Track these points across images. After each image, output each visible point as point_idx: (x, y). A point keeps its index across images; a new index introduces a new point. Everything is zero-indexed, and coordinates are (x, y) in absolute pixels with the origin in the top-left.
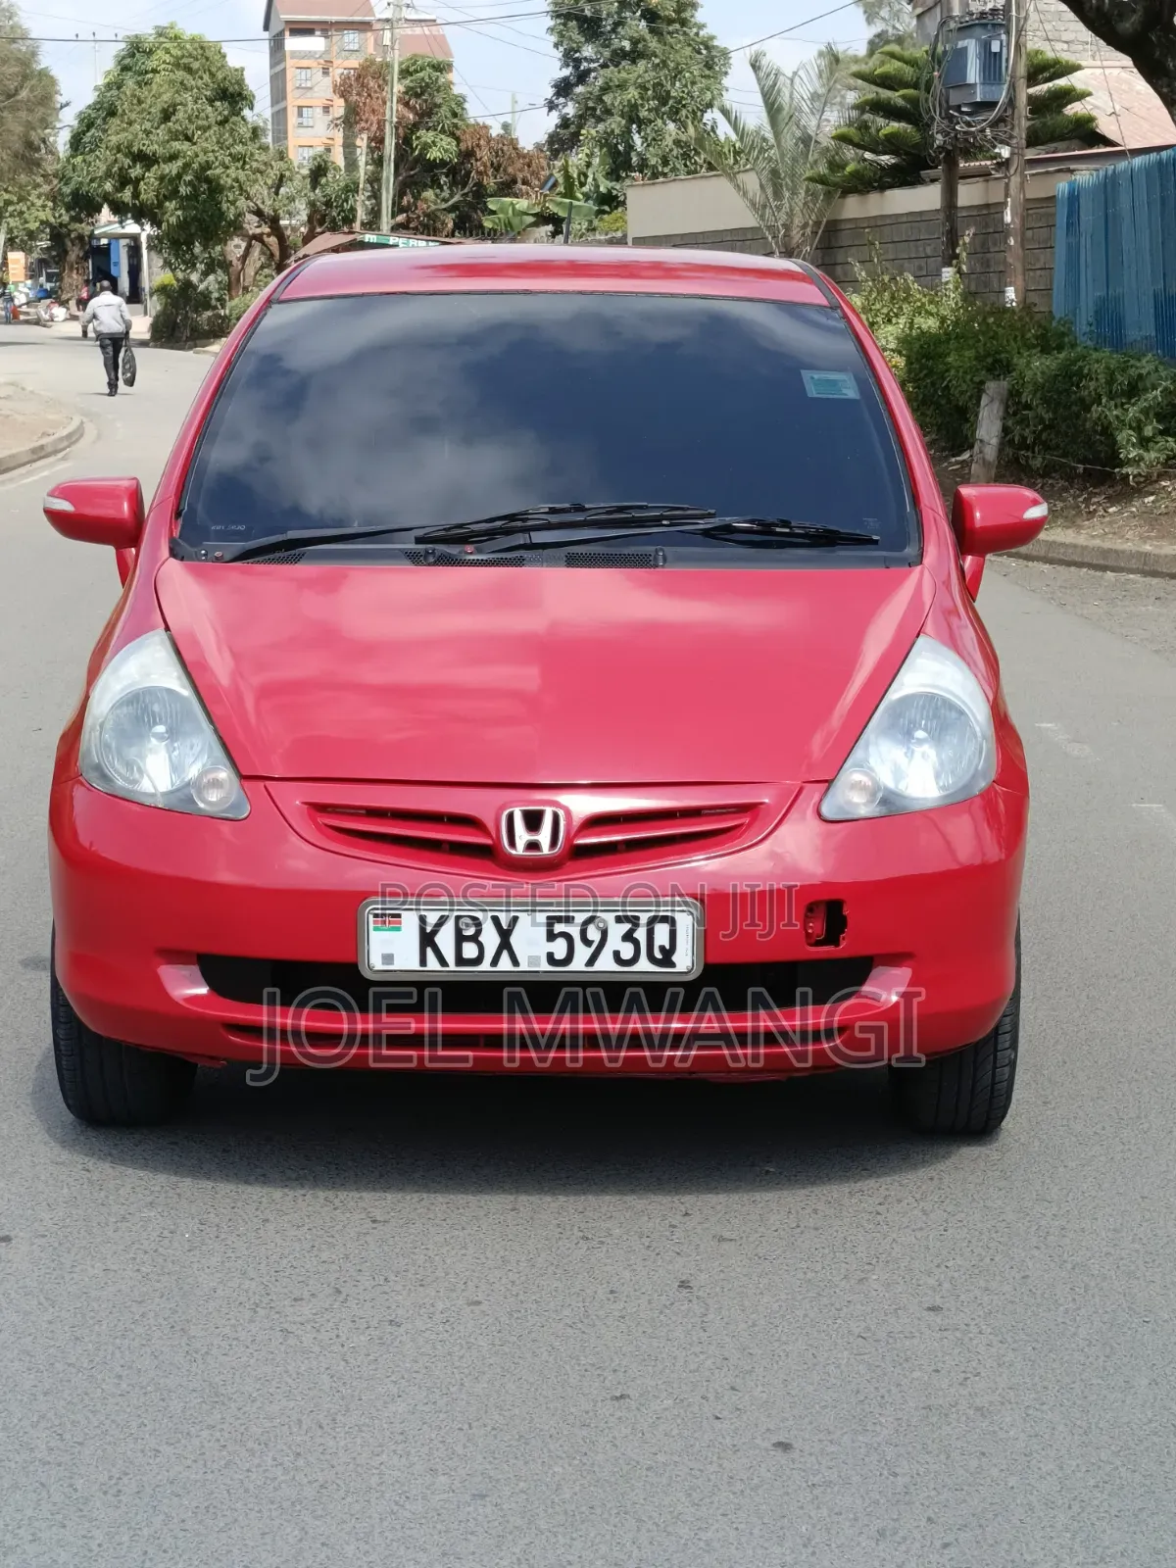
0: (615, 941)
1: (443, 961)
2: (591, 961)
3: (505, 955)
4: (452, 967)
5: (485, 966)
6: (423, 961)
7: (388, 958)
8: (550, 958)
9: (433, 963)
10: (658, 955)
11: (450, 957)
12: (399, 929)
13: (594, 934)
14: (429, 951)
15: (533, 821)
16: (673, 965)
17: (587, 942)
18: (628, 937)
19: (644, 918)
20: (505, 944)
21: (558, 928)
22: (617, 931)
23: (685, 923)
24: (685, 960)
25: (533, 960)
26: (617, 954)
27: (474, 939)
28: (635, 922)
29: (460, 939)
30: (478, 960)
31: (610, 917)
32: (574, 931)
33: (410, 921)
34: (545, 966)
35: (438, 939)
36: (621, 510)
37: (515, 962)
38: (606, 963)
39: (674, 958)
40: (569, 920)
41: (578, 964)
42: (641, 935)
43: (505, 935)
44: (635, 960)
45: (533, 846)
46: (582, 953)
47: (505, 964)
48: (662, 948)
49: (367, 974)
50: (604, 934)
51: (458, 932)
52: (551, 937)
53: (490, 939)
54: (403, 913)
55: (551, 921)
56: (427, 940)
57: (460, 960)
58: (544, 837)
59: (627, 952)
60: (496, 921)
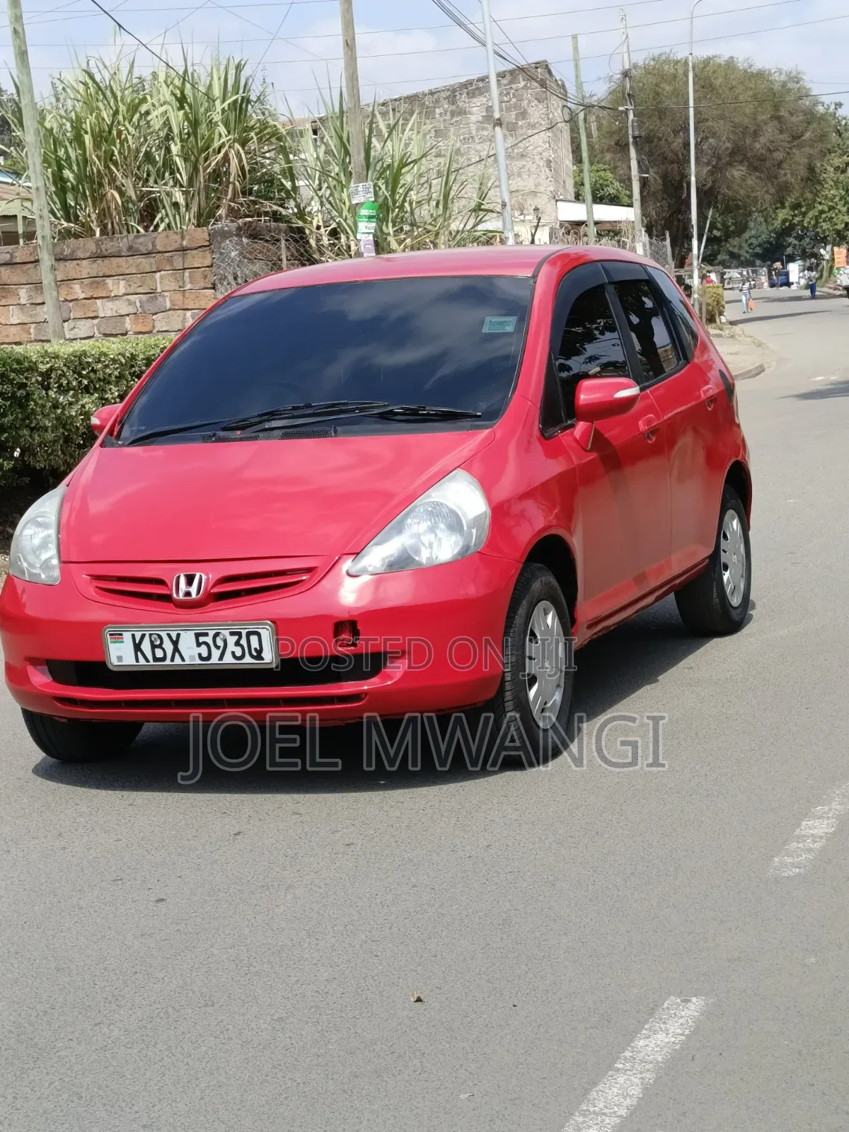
0: (231, 647)
1: (147, 660)
2: (221, 658)
3: (177, 655)
4: (152, 662)
5: (168, 662)
6: (137, 660)
7: (120, 658)
8: (200, 655)
9: (142, 661)
10: (255, 654)
11: (150, 657)
12: (123, 642)
13: (220, 642)
14: (139, 653)
15: (190, 579)
16: (263, 659)
17: (218, 648)
18: (237, 644)
19: (244, 633)
20: (176, 650)
21: (202, 639)
22: (232, 640)
23: (266, 634)
24: (268, 656)
25: (192, 658)
26: (233, 653)
27: (160, 646)
28: (239, 634)
29: (153, 647)
30: (164, 659)
31: (226, 633)
32: (209, 640)
33: (127, 636)
34: (198, 661)
35: (143, 647)
36: (333, 405)
37: (183, 659)
38: (228, 659)
39: (263, 655)
40: (206, 635)
41: (215, 659)
42: (243, 641)
43: (175, 643)
44: (243, 656)
45: (188, 594)
46: (216, 654)
47: (178, 660)
48: (256, 649)
49: (111, 667)
50: (225, 642)
51: (152, 642)
52: (199, 645)
53: (168, 646)
54: (124, 633)
55: (197, 636)
56: (137, 647)
57: (156, 659)
58: (193, 589)
59: (239, 652)
60: (169, 636)
